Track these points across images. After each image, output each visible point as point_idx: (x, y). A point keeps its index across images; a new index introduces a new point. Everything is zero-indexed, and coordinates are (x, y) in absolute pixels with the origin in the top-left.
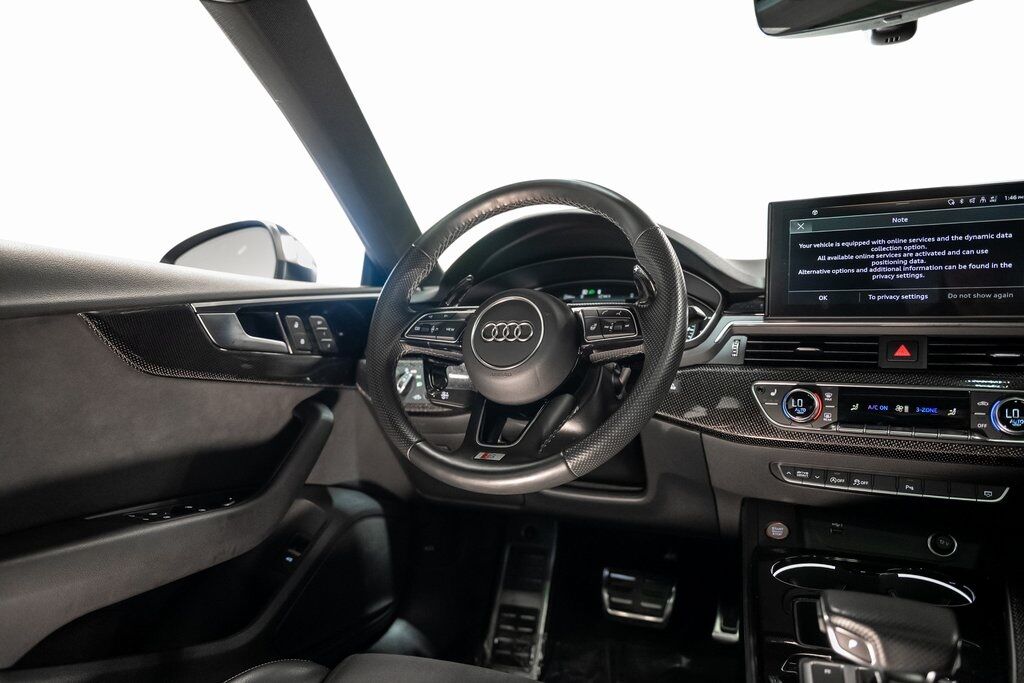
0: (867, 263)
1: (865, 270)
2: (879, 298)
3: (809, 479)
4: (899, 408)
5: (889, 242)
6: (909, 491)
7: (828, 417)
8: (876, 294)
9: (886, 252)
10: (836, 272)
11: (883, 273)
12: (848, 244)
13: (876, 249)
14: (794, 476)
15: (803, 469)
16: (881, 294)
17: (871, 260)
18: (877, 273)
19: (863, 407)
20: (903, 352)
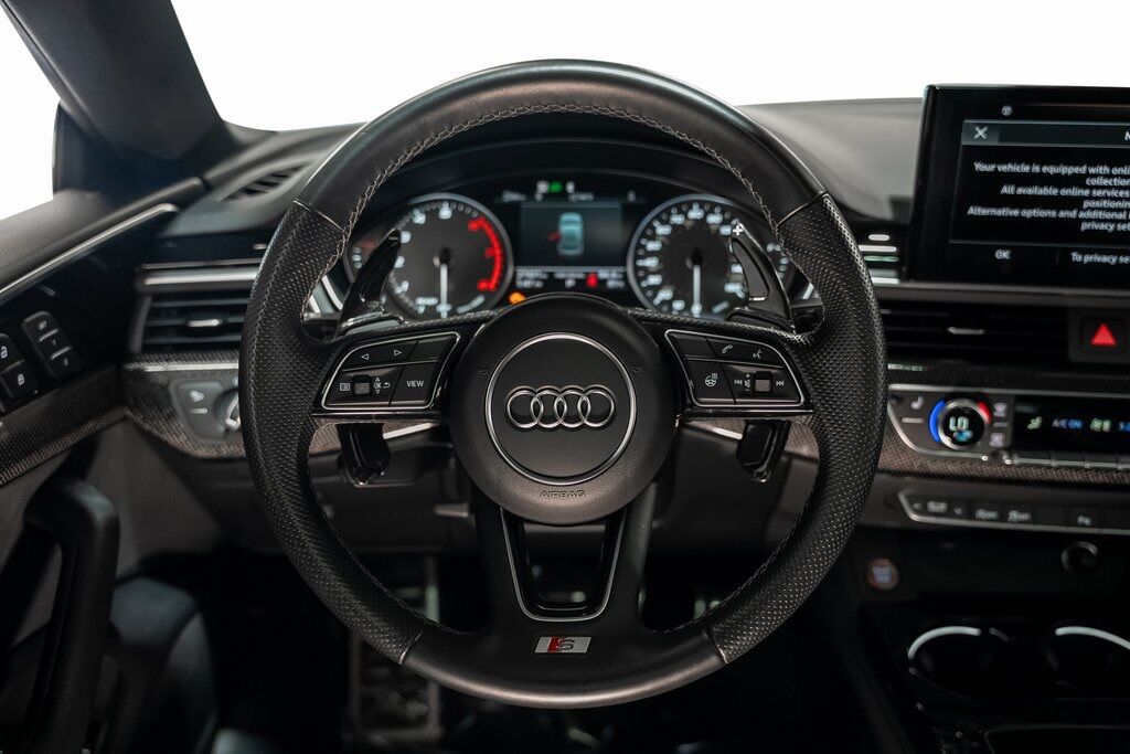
0: (1076, 203)
1: (1073, 214)
2: (1088, 258)
3: (949, 514)
4: (1096, 424)
5: (1116, 171)
6: (1084, 525)
7: (997, 440)
8: (1083, 252)
9: (1109, 188)
10: (1028, 213)
11: (1098, 221)
12: (1052, 170)
13: (1094, 182)
14: (924, 511)
15: (938, 500)
16: (1091, 252)
17: (1084, 198)
18: (1090, 220)
19: (1046, 424)
20: (1104, 338)
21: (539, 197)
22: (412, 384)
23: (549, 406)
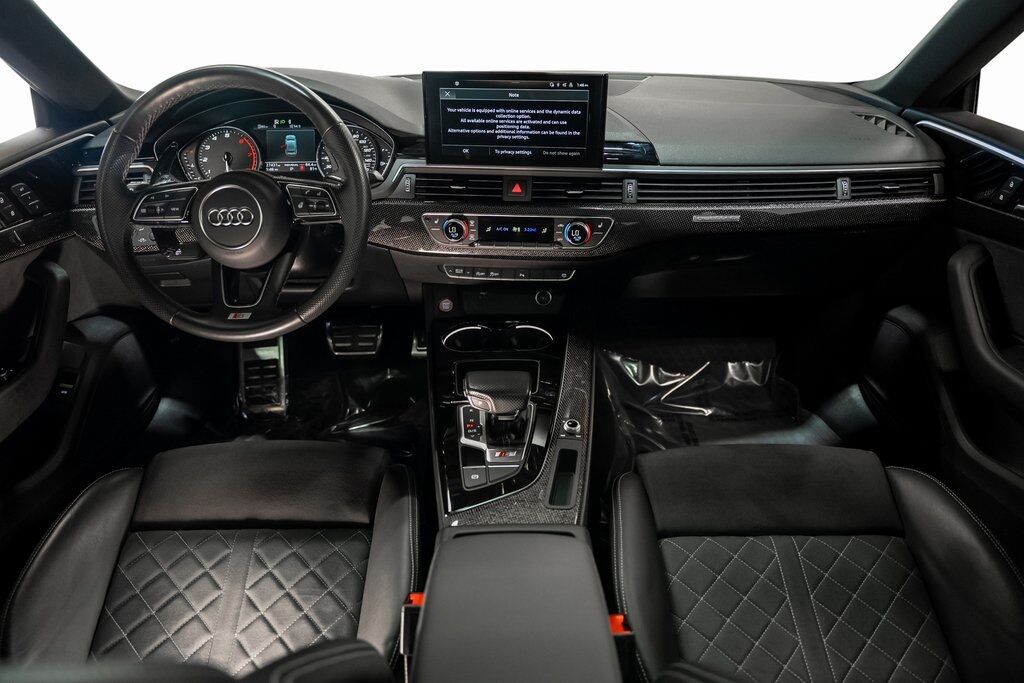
0: (493, 126)
1: (492, 132)
2: (502, 152)
3: (464, 274)
4: (515, 229)
5: (508, 111)
6: (522, 278)
7: (472, 237)
8: (500, 149)
9: (506, 119)
10: (473, 131)
11: (504, 134)
12: (480, 111)
13: (499, 116)
14: (454, 273)
15: (459, 268)
16: (503, 149)
17: (495, 124)
18: (500, 134)
19: (493, 229)
20: (517, 189)
21: (275, 126)
22: (173, 209)
23: (225, 216)
